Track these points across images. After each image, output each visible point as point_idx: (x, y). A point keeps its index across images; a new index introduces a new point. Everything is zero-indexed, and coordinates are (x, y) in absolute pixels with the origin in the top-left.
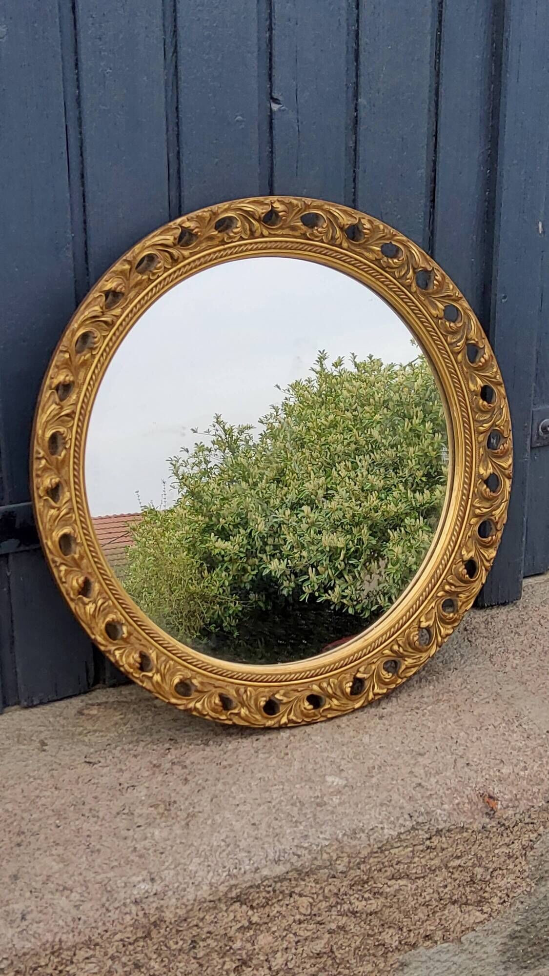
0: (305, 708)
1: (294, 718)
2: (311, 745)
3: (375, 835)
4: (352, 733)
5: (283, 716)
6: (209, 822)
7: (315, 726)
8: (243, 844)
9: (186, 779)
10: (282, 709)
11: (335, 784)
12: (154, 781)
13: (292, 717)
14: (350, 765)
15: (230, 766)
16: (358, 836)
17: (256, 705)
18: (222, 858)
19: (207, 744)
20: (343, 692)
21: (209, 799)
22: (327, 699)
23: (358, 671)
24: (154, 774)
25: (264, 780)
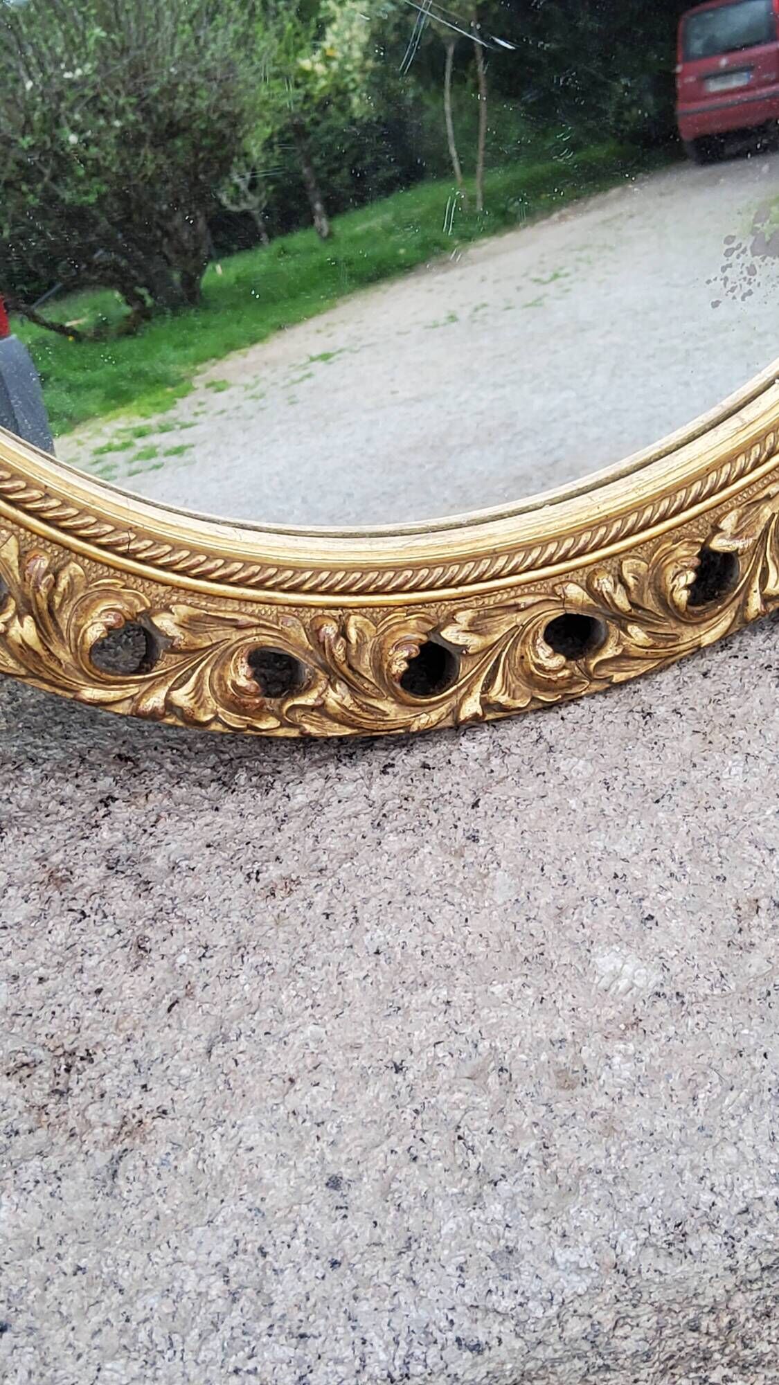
0: (539, 667)
1: (504, 699)
2: (554, 798)
3: (754, 1233)
4: (689, 744)
5: (469, 693)
6: (186, 1164)
7: (572, 712)
8: (285, 1291)
9: (141, 946)
10: (465, 669)
11: (623, 984)
12: (41, 946)
13: (498, 694)
14: (678, 892)
15: (291, 884)
16: (693, 1245)
17: (378, 669)
18: (207, 1364)
19: (227, 785)
20: (664, 599)
21: (201, 1046)
22: (614, 631)
23: (716, 530)
24: (43, 916)
25: (389, 960)
